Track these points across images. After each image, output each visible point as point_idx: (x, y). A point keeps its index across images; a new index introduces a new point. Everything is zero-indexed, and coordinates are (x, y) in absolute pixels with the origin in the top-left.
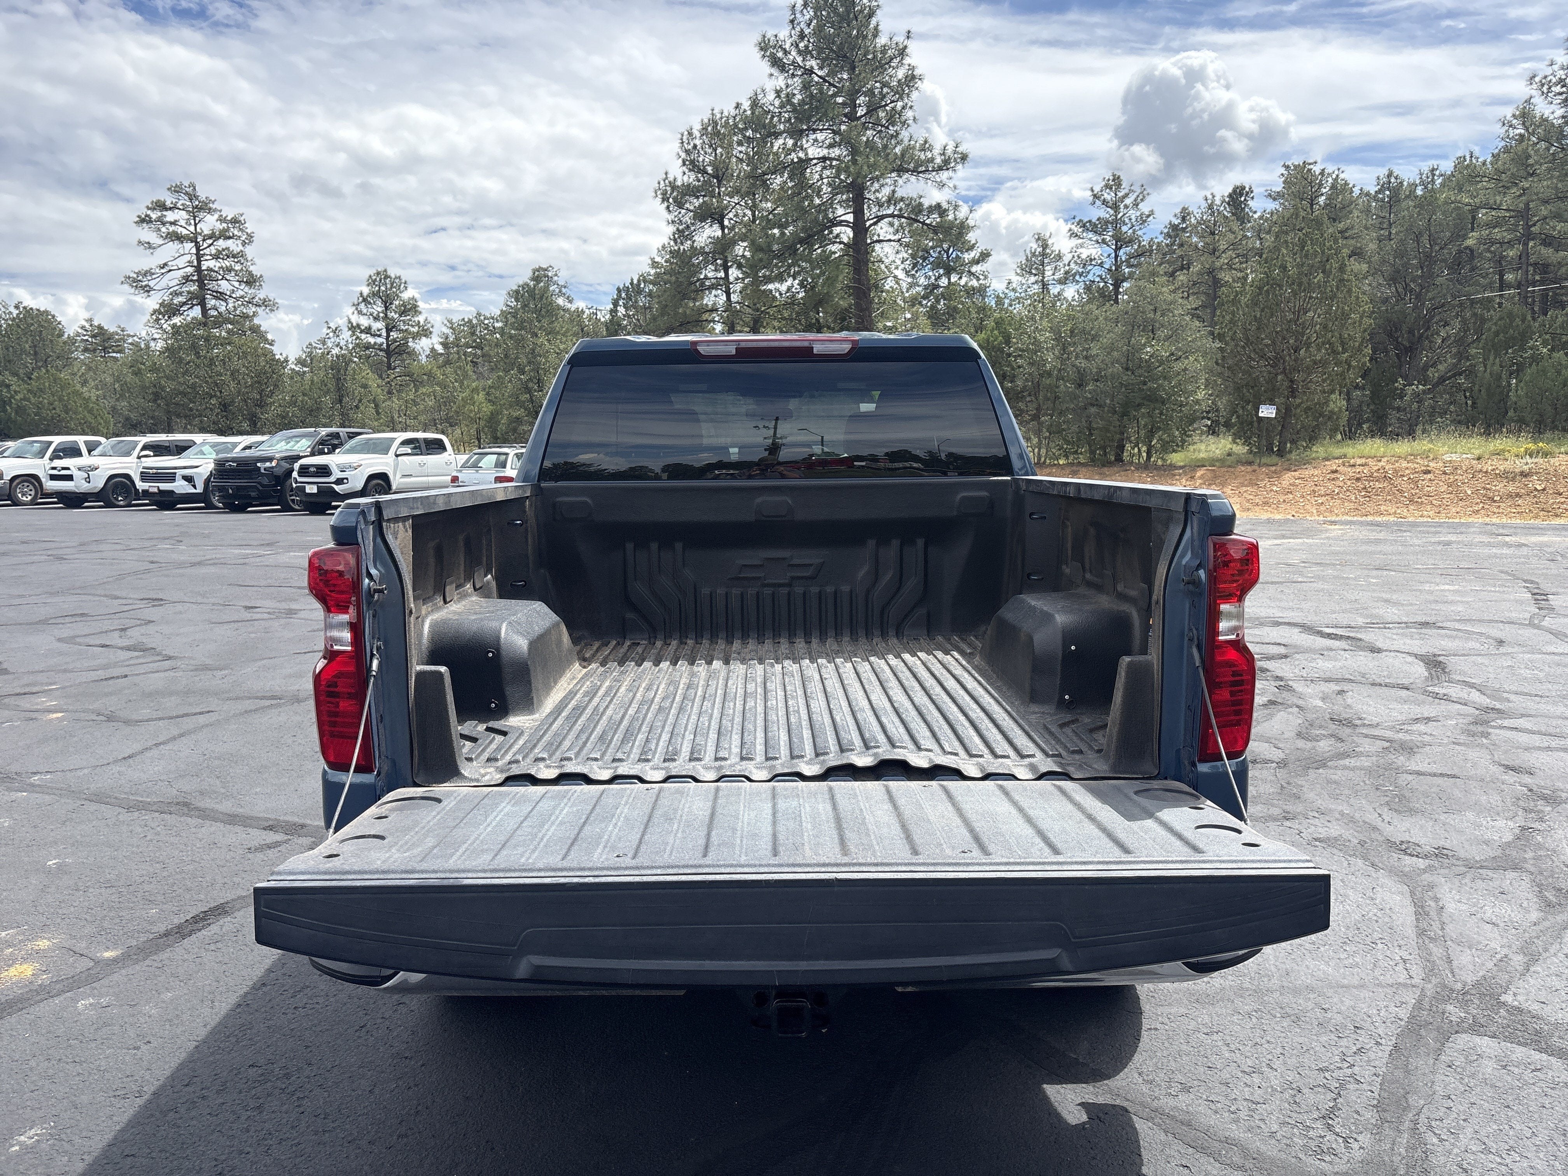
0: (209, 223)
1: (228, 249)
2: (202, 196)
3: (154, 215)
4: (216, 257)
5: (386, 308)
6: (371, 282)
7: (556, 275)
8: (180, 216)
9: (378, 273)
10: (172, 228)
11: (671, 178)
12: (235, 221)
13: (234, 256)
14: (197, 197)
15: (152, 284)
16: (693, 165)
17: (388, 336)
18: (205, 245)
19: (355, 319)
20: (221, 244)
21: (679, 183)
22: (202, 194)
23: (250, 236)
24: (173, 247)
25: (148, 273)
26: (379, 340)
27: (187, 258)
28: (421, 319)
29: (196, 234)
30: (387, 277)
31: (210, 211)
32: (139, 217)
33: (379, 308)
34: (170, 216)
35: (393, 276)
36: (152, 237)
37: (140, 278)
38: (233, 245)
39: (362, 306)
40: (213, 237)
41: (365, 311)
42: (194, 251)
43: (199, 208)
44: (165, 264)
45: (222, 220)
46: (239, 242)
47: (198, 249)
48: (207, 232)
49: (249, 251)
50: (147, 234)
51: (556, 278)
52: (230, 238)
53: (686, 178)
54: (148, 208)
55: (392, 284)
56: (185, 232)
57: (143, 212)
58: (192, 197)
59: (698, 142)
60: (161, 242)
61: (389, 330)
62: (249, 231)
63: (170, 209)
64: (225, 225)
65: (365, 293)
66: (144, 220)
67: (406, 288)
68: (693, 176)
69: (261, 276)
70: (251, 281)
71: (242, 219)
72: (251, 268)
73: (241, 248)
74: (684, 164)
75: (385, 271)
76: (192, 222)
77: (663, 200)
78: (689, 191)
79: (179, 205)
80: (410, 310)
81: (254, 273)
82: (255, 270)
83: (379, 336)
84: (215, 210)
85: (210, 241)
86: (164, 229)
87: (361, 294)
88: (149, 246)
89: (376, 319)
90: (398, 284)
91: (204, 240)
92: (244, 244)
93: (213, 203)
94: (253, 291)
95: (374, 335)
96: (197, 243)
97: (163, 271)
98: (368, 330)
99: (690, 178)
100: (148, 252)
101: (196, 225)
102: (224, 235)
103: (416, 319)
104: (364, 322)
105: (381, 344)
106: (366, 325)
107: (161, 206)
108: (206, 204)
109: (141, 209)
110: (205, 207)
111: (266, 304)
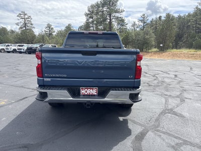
0: (26, 17)
4: (27, 21)
6: (47, 25)
7: (71, 25)
8: (23, 16)
12: (30, 16)
15: (19, 24)
16: (89, 11)
19: (45, 30)
21: (87, 13)
24: (22, 20)
28: (54, 30)
30: (49, 24)
33: (48, 28)
34: (21, 16)
36: (19, 18)
37: (17, 24)
38: (30, 20)
39: (46, 28)
40: (27, 18)
42: (24, 20)
44: (21, 22)
45: (28, 16)
52: (29, 18)
56: (23, 18)
58: (24, 13)
59: (90, 8)
61: (50, 31)
62: (31, 18)
66: (18, 16)
69: (33, 24)
77: (85, 15)
78: (89, 14)
79: (22, 14)
80: (52, 29)
83: (48, 32)
89: (48, 30)
90: (51, 25)
94: (32, 26)
100: (18, 20)
107: (20, 14)
109: (18, 15)
110: (26, 14)
111: (34, 27)
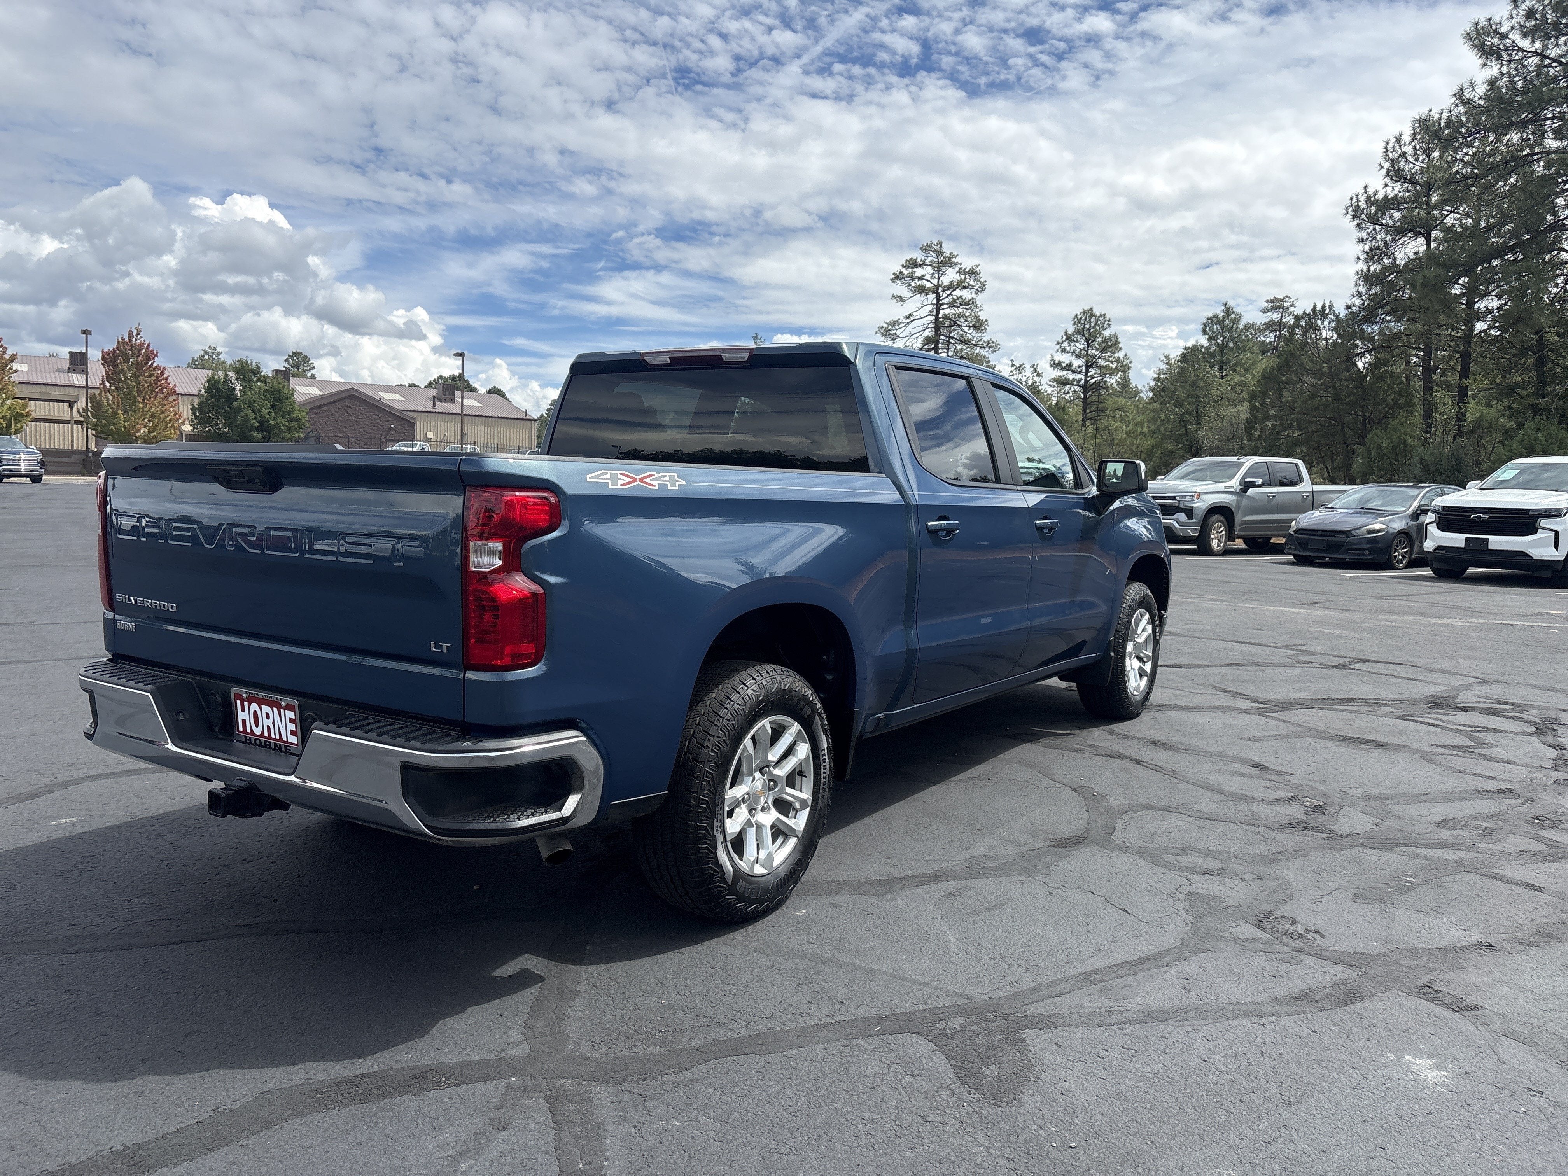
0: (950, 276)
1: (961, 297)
2: (947, 253)
3: (906, 272)
4: (951, 305)
5: (1089, 345)
6: (1077, 320)
7: (1292, 305)
8: (927, 271)
9: (1084, 312)
10: (920, 282)
11: (1370, 191)
12: (973, 273)
13: (967, 304)
14: (942, 253)
15: (898, 332)
16: (1396, 174)
17: (1087, 372)
18: (945, 295)
19: (1059, 357)
20: (958, 293)
21: (1380, 196)
22: (947, 249)
23: (983, 285)
24: (919, 298)
25: (894, 323)
26: (1079, 376)
27: (930, 307)
28: (1121, 355)
29: (938, 286)
30: (1092, 315)
31: (951, 265)
32: (894, 274)
33: (1081, 345)
34: (919, 272)
35: (1098, 314)
36: (904, 292)
37: (890, 327)
38: (966, 294)
39: (1066, 344)
40: (951, 287)
41: (1068, 349)
42: (935, 301)
43: (943, 263)
44: (910, 315)
45: (960, 272)
46: (973, 291)
47: (938, 300)
48: (946, 283)
49: (980, 299)
50: (902, 290)
51: (1292, 309)
52: (965, 287)
53: (1389, 189)
54: (903, 266)
55: (1097, 322)
56: (928, 285)
57: (897, 268)
58: (939, 253)
59: (1409, 149)
60: (911, 295)
61: (1088, 367)
62: (982, 280)
63: (920, 265)
64: (963, 277)
65: (1070, 332)
66: (898, 277)
67: (1109, 325)
68: (1398, 186)
69: (987, 320)
70: (979, 325)
71: (978, 269)
72: (980, 314)
73: (974, 295)
74: (1388, 175)
75: (1091, 309)
76: (936, 275)
77: (1354, 217)
78: (1387, 204)
79: (927, 262)
80: (1110, 346)
81: (981, 318)
82: (982, 316)
83: (1079, 372)
84: (957, 264)
85: (948, 292)
86: (913, 284)
87: (1066, 332)
88: (901, 299)
89: (1078, 356)
90: (1103, 321)
91: (944, 291)
92: (977, 292)
93: (955, 257)
94: (980, 334)
95: (1074, 372)
96: (938, 294)
97: (908, 320)
98: (1068, 367)
99: (1396, 189)
100: (900, 304)
101: (939, 278)
102: (961, 285)
103: (1116, 355)
104: (1066, 359)
105: (1080, 381)
106: (1067, 362)
107: (913, 264)
108: (950, 259)
109: (897, 267)
110: (948, 262)
111: (991, 345)
